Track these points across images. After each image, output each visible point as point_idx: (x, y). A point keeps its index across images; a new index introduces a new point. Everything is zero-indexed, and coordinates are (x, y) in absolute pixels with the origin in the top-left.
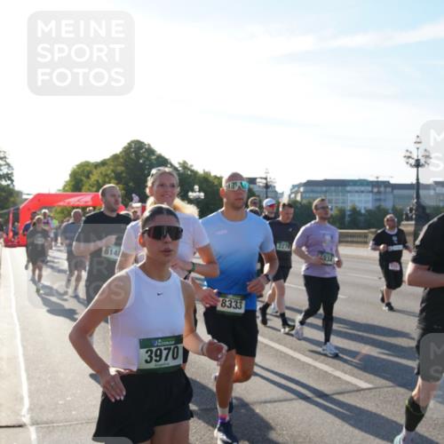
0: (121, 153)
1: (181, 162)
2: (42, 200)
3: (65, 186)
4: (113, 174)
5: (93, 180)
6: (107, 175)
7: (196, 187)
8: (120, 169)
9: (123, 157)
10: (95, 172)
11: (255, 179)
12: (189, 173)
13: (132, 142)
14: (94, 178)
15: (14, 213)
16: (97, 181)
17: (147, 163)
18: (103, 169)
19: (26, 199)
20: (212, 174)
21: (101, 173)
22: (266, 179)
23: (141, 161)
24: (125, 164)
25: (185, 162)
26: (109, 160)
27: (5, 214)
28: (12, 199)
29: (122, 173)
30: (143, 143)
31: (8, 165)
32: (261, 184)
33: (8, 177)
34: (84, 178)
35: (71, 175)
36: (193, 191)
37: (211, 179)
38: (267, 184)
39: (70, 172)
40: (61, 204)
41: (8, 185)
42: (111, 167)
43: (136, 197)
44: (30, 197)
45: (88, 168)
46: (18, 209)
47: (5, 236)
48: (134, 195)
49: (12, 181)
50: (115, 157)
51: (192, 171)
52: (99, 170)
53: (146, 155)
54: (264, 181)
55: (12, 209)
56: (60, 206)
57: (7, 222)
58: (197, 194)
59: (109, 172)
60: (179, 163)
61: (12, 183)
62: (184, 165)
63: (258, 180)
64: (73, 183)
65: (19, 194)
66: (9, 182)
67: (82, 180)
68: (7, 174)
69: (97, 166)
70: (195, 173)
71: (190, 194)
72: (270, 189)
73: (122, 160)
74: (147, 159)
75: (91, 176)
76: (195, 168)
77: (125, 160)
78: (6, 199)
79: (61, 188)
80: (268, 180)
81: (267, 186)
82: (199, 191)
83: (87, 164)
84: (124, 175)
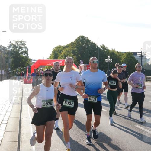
0: (75, 42)
1: (102, 45)
2: (41, 63)
3: (51, 56)
4: (71, 51)
5: (63, 54)
6: (69, 52)
7: (109, 57)
8: (75, 49)
9: (76, 43)
10: (63, 50)
11: (136, 53)
12: (105, 50)
13: (80, 37)
14: (63, 53)
15: (28, 69)
16: (65, 54)
17: (87, 46)
18: (67, 49)
19: (34, 62)
20: (116, 51)
21: (66, 51)
22: (141, 53)
23: (84, 45)
24: (76, 47)
25: (104, 45)
26: (69, 44)
27: (24, 69)
28: (27, 62)
29: (75, 50)
30: (85, 37)
31: (26, 47)
32: (139, 55)
33: (26, 52)
34: (59, 53)
35: (53, 52)
36: (107, 59)
37: (115, 53)
38: (141, 55)
39: (52, 51)
40: (49, 64)
41: (26, 56)
42: (71, 48)
43: (82, 62)
44: (36, 61)
45: (61, 49)
46: (30, 67)
47: (24, 78)
48: (81, 61)
49: (28, 54)
50: (72, 44)
51: (107, 49)
52: (65, 50)
53: (86, 42)
54: (140, 54)
55: (28, 67)
56: (48, 65)
57: (25, 72)
58: (109, 60)
59: (70, 50)
60: (101, 46)
61: (27, 55)
62: (103, 47)
63: (138, 53)
64: (54, 55)
65: (30, 60)
66: (26, 55)
67: (58, 54)
68: (25, 51)
69: (64, 47)
70: (108, 50)
71: (106, 60)
72: (143, 58)
73: (75, 45)
74: (86, 44)
75: (62, 52)
76: (108, 48)
77: (77, 45)
78: (25, 62)
79: (49, 57)
80: (142, 53)
81: (142, 56)
82: (110, 59)
83: (60, 47)
84: (76, 51)
